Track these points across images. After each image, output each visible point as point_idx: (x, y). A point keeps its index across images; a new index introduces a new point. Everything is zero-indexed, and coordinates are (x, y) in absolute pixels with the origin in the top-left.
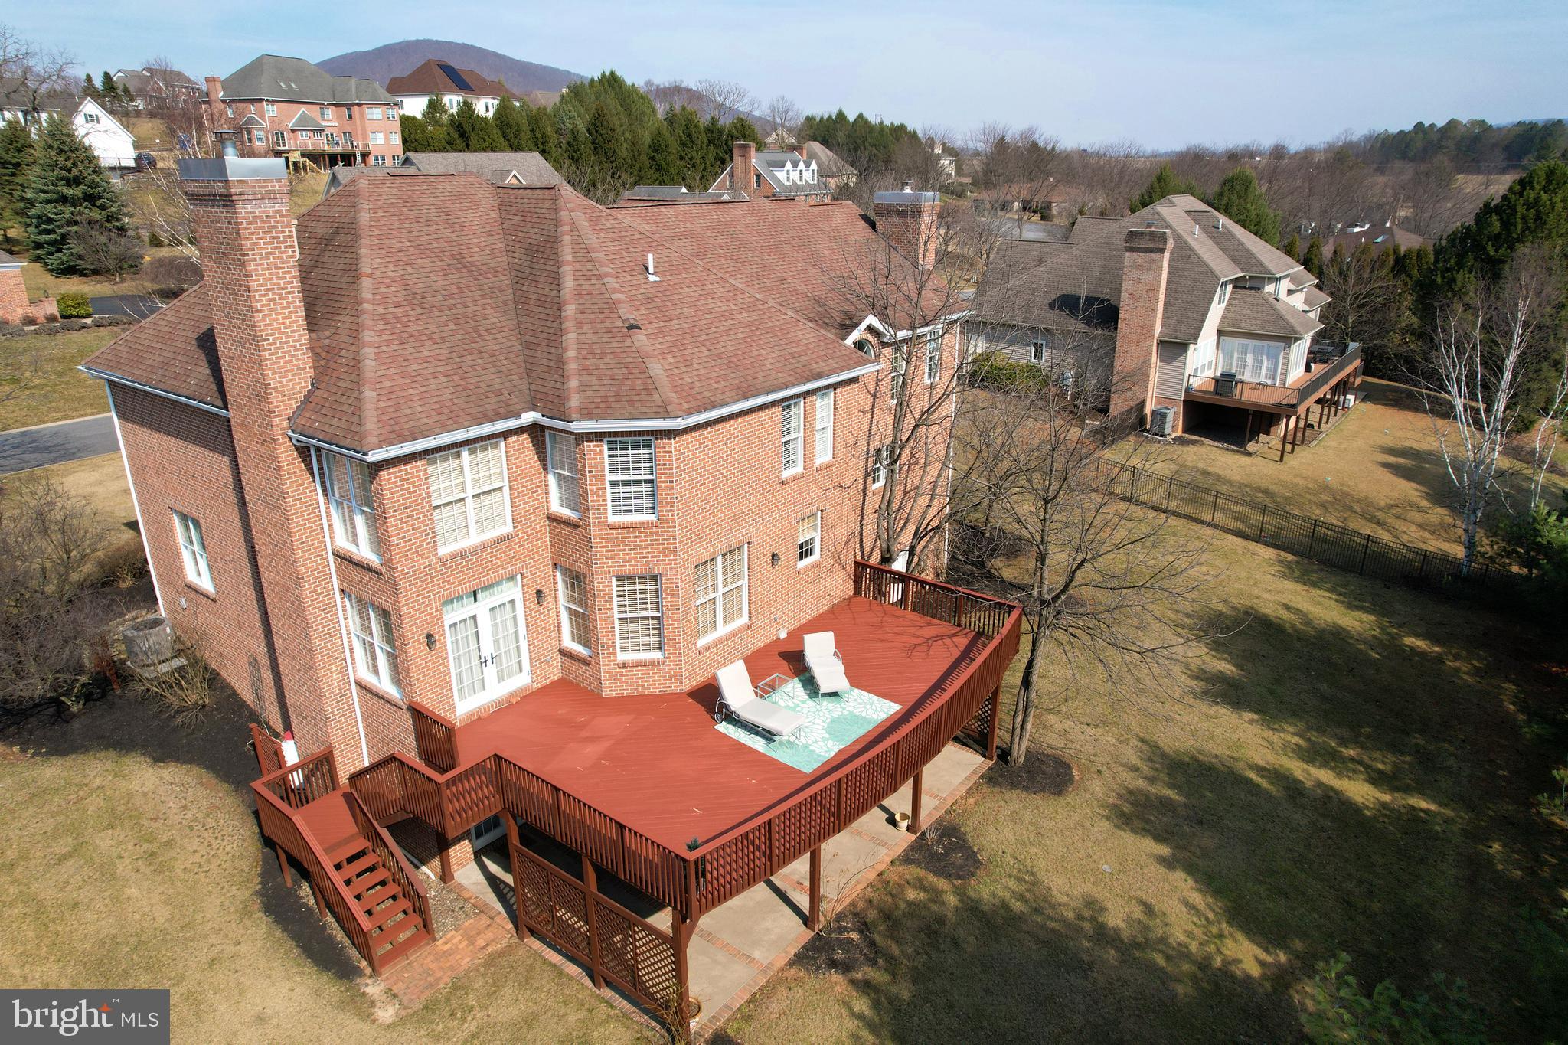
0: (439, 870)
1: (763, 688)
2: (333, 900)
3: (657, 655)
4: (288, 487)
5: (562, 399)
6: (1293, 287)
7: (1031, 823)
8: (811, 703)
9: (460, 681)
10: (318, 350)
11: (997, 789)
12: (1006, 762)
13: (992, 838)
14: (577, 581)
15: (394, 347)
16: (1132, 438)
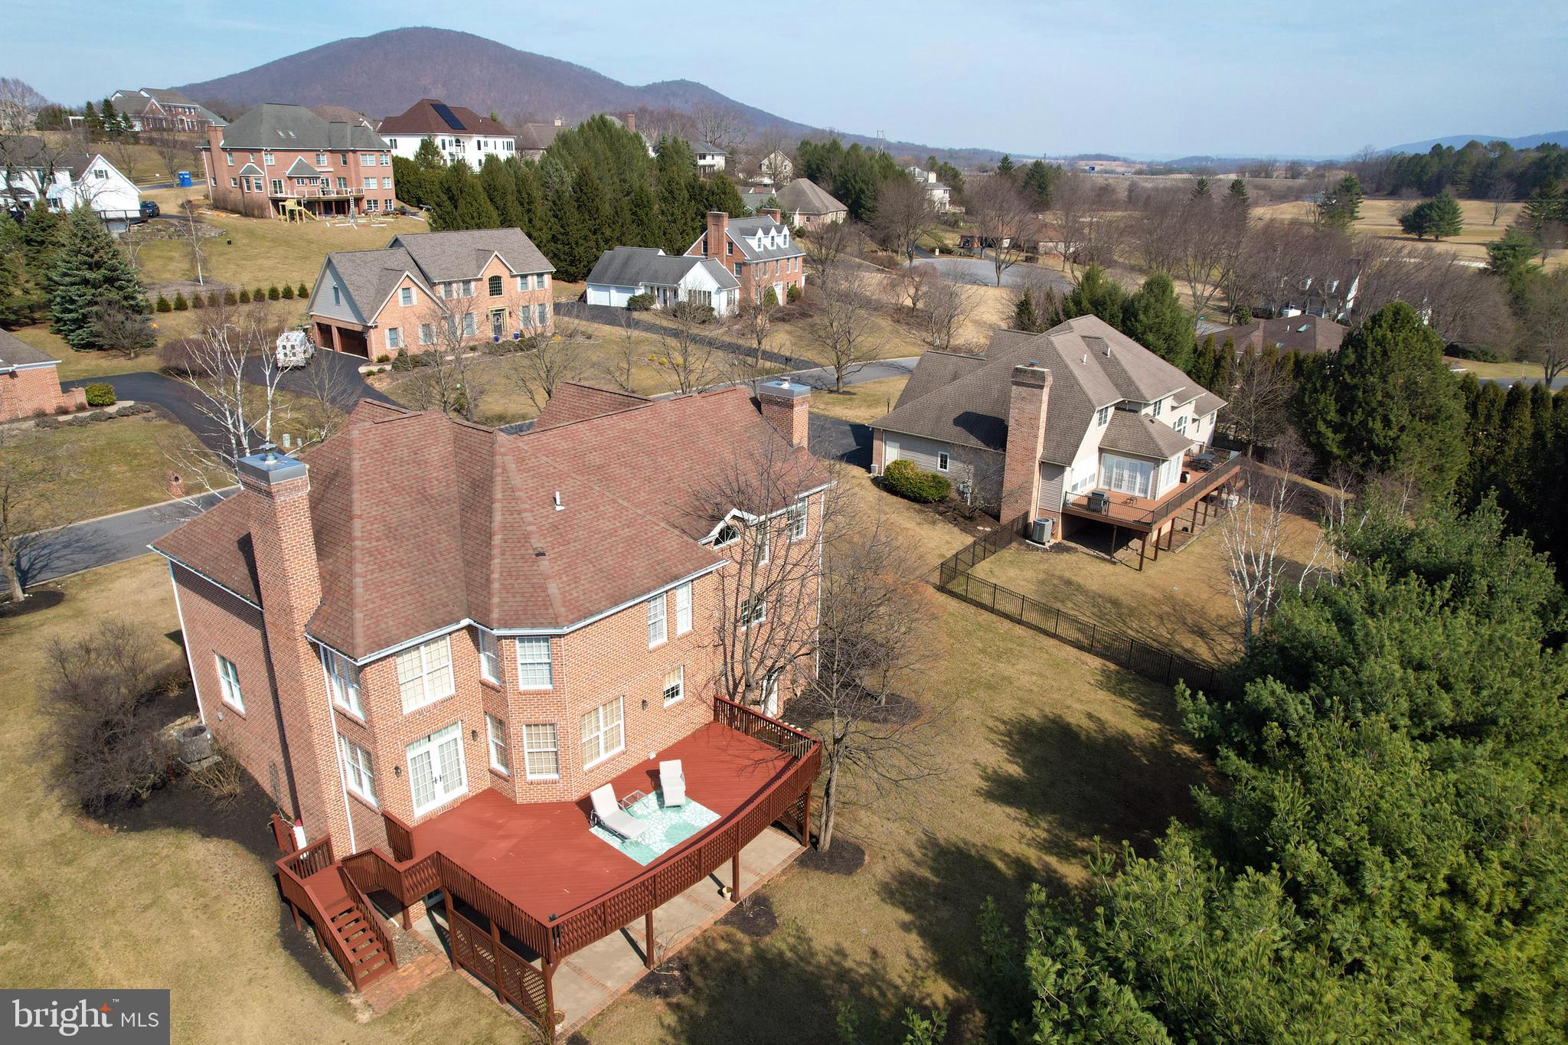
0: (402, 921)
1: (624, 804)
2: (330, 943)
3: (555, 776)
4: (304, 669)
5: (488, 611)
6: (1176, 405)
7: (822, 897)
8: (659, 812)
9: (418, 794)
10: (325, 574)
11: (805, 869)
12: (816, 849)
13: (790, 907)
14: (500, 724)
15: (375, 575)
16: (1014, 545)
